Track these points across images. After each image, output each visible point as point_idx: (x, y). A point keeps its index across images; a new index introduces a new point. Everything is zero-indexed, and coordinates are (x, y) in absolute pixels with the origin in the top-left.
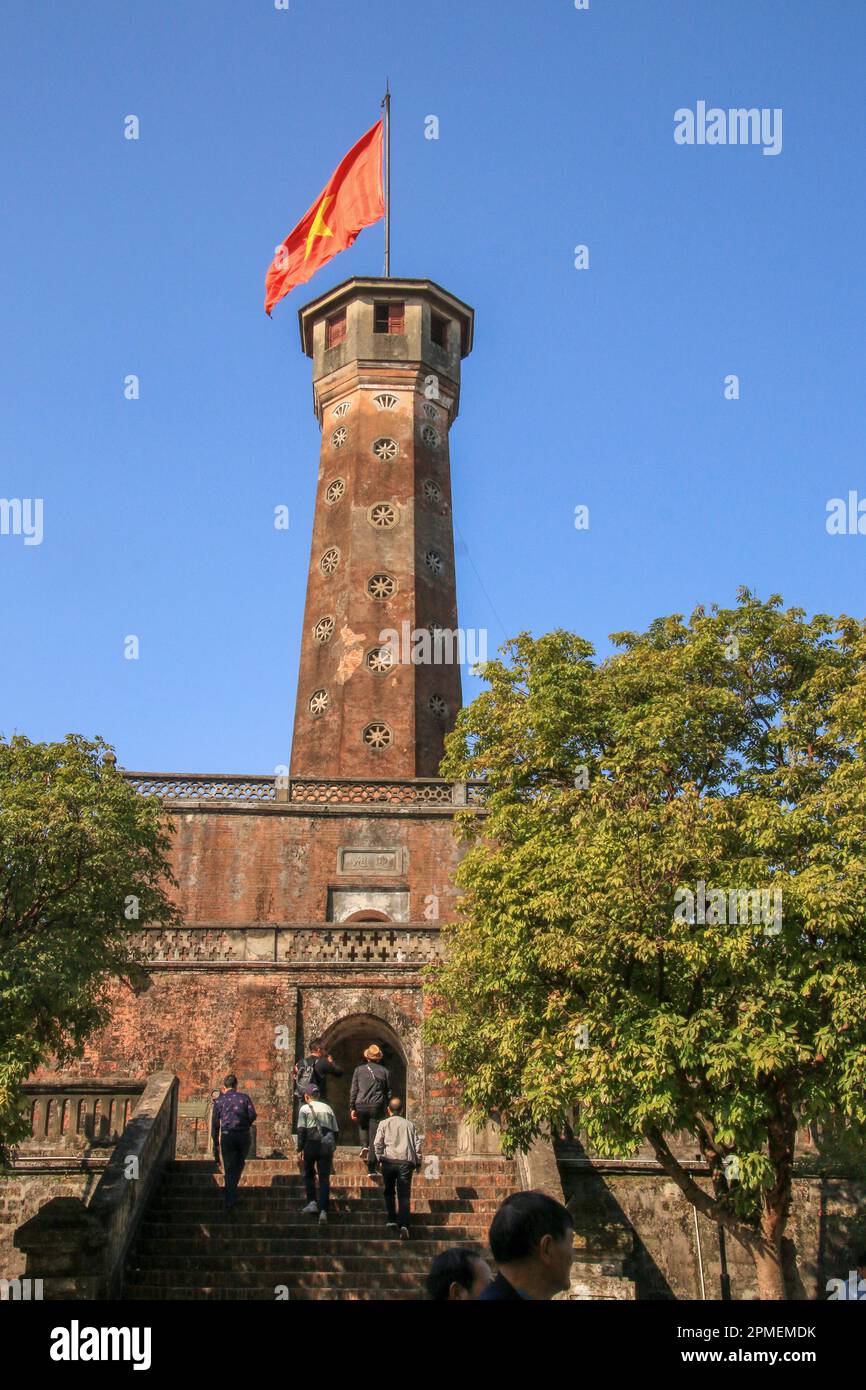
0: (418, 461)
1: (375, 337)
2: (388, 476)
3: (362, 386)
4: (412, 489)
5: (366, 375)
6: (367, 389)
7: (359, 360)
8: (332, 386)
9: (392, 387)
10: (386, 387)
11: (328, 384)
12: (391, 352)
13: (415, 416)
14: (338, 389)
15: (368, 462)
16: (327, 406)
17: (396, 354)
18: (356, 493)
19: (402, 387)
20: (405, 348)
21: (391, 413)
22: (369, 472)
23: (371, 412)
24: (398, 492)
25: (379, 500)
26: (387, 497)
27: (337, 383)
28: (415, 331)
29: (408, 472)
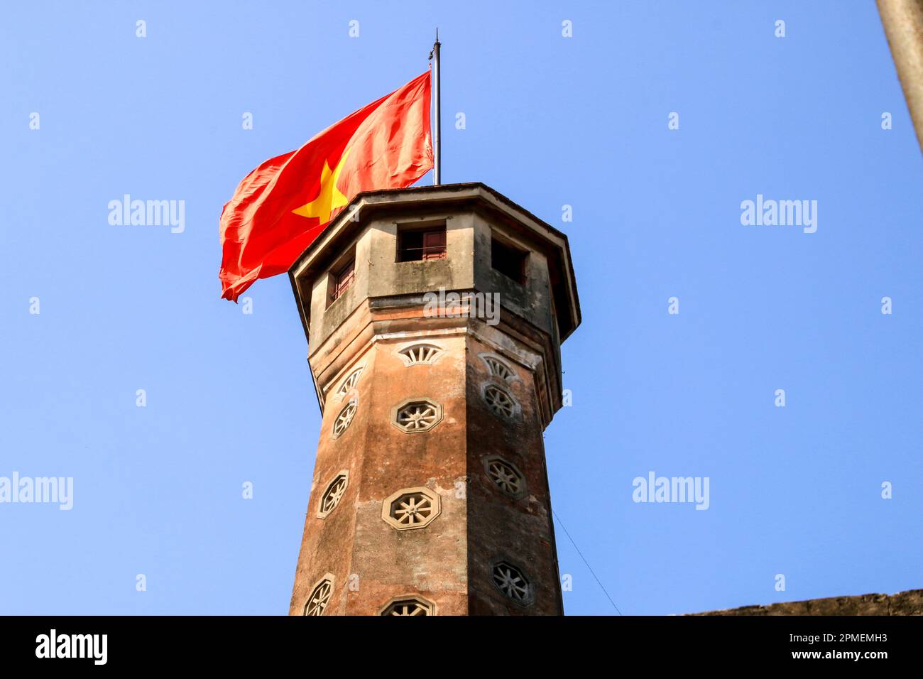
0: (474, 427)
1: (398, 269)
2: (422, 451)
3: (379, 337)
4: (463, 466)
5: (386, 320)
6: (387, 341)
7: (371, 299)
8: (335, 353)
9: (429, 333)
10: (420, 334)
11: (330, 352)
12: (424, 283)
13: (468, 367)
14: (345, 355)
15: (386, 435)
16: (330, 388)
17: (432, 284)
18: (364, 481)
19: (447, 332)
20: (449, 275)
21: (428, 367)
22: (389, 450)
23: (392, 369)
24: (437, 472)
25: (403, 487)
26: (418, 481)
27: (342, 346)
28: (463, 253)
29: (456, 442)
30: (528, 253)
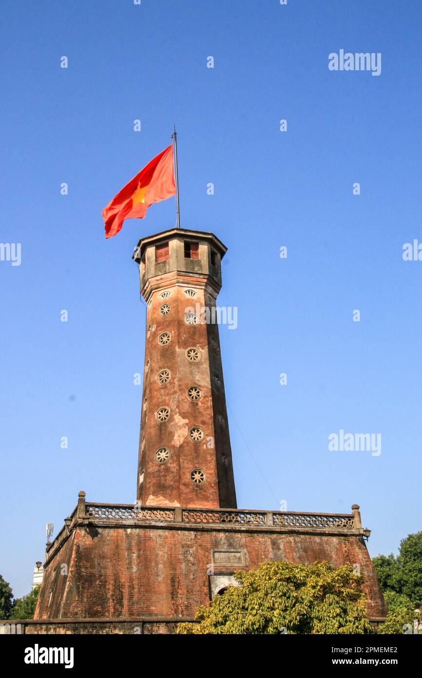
1: (185, 259)
2: (194, 333)
3: (178, 284)
4: (206, 342)
5: (181, 279)
6: (181, 286)
7: (178, 271)
8: (160, 282)
9: (193, 286)
10: (190, 286)
11: (157, 280)
12: (193, 269)
13: (205, 303)
14: (164, 284)
15: (183, 325)
16: (155, 292)
17: (196, 270)
18: (179, 342)
19: (198, 287)
20: (201, 267)
21: (193, 300)
22: (185, 331)
23: (183, 299)
24: (199, 343)
25: (190, 346)
26: (194, 345)
27: (163, 281)
28: (205, 259)
29: (204, 332)
30: (217, 254)
